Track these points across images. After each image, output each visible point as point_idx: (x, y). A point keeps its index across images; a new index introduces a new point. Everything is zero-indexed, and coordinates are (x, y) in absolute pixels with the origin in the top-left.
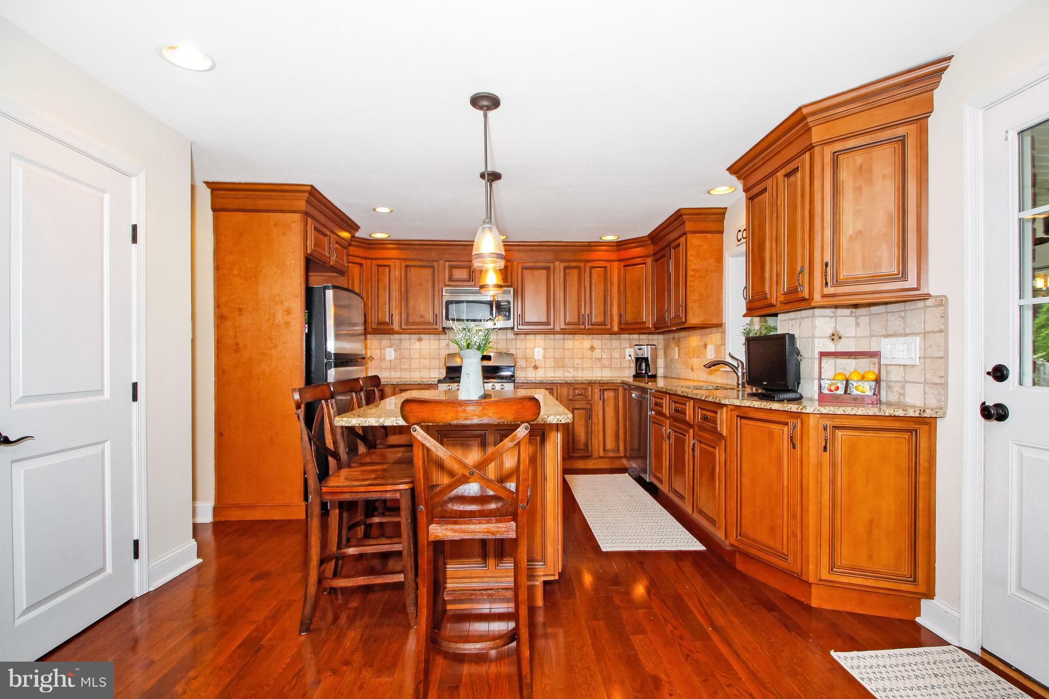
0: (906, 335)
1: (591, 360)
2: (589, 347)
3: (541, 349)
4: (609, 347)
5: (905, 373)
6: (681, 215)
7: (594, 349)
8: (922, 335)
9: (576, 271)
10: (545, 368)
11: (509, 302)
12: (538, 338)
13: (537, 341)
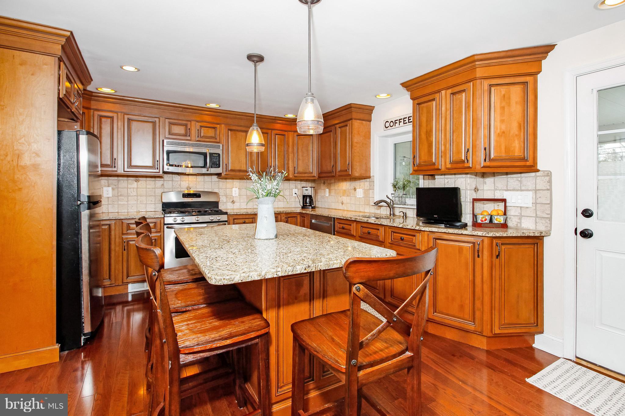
0: (522, 190)
3: (237, 189)
5: (521, 211)
6: (351, 107)
8: (534, 191)
9: (266, 136)
10: (240, 202)
11: (219, 155)
12: (235, 181)
13: (234, 183)
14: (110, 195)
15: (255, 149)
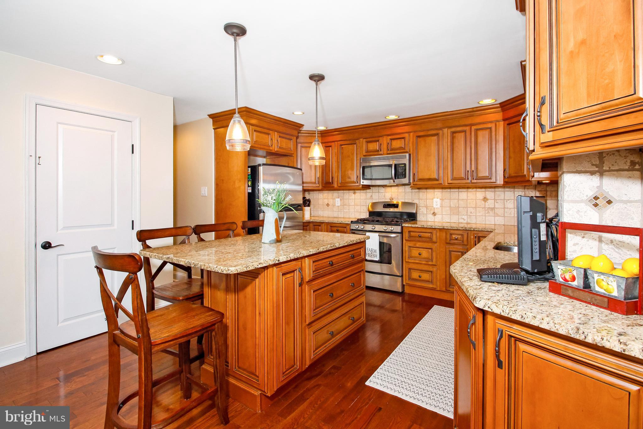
1: (484, 209)
2: (482, 198)
3: (439, 199)
4: (503, 198)
7: (488, 200)
9: (463, 134)
10: (442, 215)
11: (405, 164)
12: (436, 190)
13: (436, 193)
14: (339, 205)
15: (317, 163)
